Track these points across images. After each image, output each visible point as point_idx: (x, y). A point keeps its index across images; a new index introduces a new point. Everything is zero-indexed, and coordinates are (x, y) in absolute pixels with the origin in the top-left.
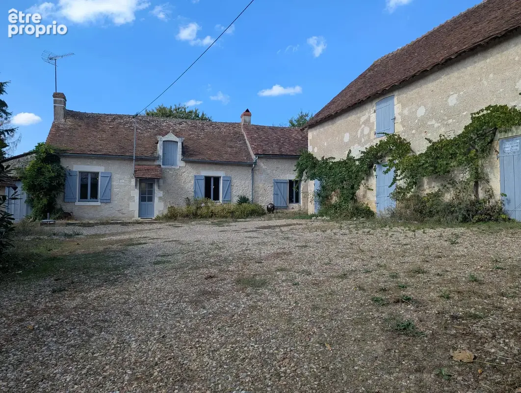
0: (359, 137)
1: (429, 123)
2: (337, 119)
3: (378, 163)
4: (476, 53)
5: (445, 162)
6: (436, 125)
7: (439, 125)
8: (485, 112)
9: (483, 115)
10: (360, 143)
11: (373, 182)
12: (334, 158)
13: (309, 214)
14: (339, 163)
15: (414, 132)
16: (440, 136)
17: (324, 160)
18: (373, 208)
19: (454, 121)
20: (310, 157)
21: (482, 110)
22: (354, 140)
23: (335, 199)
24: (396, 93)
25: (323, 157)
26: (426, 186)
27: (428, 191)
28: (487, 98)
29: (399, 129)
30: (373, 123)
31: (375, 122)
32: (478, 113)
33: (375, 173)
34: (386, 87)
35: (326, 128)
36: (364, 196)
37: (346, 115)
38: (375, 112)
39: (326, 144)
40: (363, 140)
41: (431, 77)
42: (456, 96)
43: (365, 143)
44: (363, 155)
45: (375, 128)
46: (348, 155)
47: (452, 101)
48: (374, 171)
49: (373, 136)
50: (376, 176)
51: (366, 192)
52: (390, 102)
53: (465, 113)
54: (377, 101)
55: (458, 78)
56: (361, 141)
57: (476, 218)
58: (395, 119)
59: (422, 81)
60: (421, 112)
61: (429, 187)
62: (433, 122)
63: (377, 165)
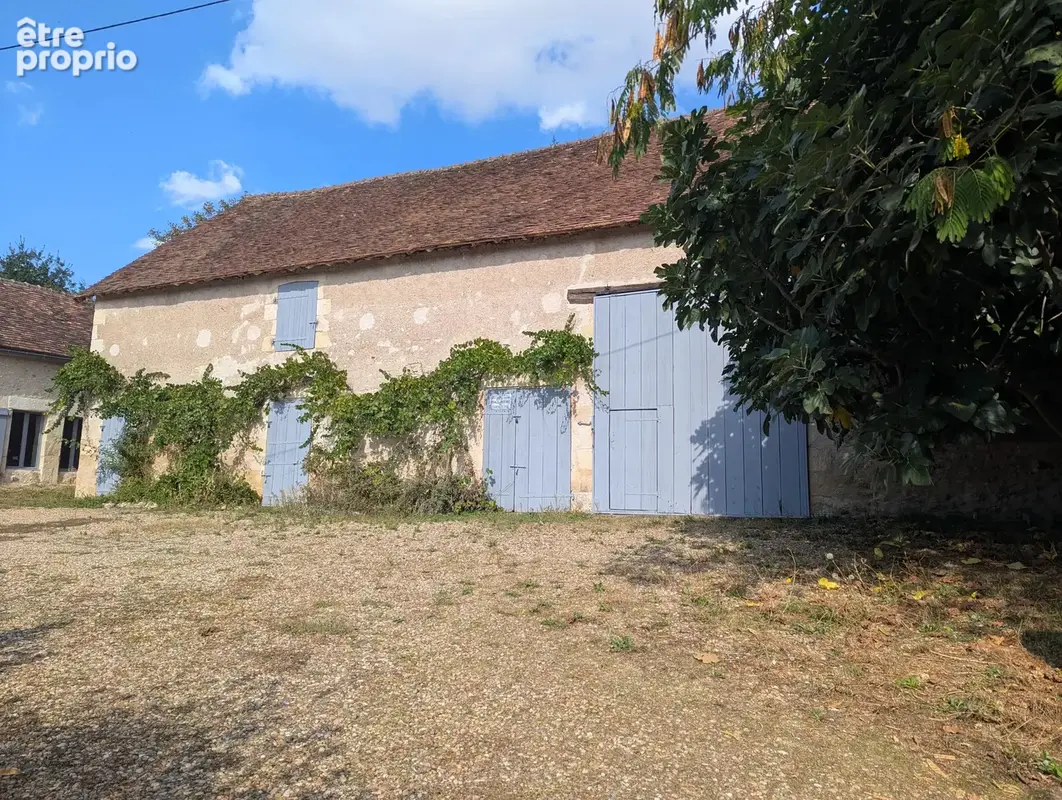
0: (234, 341)
1: (381, 344)
2: (182, 296)
3: (276, 400)
4: (461, 255)
5: (410, 414)
6: (393, 350)
7: (397, 350)
8: (473, 346)
9: (470, 350)
10: (235, 355)
11: (260, 435)
12: (167, 376)
13: (78, 494)
14: (187, 388)
15: (351, 353)
16: (404, 371)
17: (141, 376)
18: (257, 484)
19: (421, 348)
20: (99, 364)
21: (471, 344)
22: (221, 346)
23: (161, 466)
24: (321, 279)
25: (141, 371)
26: (368, 450)
27: (370, 459)
28: (471, 325)
29: (323, 343)
30: (270, 322)
31: (275, 322)
32: (465, 346)
33: (266, 419)
34: (307, 265)
35: (150, 308)
36: (237, 461)
37: (207, 293)
38: (275, 301)
39: (145, 343)
40: (244, 351)
41: (389, 270)
42: (426, 310)
43: (250, 356)
44: (244, 379)
45: (274, 332)
46: (206, 375)
47: (421, 316)
48: (264, 414)
49: (266, 346)
50: (269, 423)
51: (242, 453)
52: (308, 291)
53: (438, 341)
54: (282, 282)
55: (432, 284)
56: (240, 351)
57: (458, 505)
58: (316, 323)
59: (370, 272)
60: (367, 322)
61: (373, 453)
62: (388, 343)
63: (272, 403)
